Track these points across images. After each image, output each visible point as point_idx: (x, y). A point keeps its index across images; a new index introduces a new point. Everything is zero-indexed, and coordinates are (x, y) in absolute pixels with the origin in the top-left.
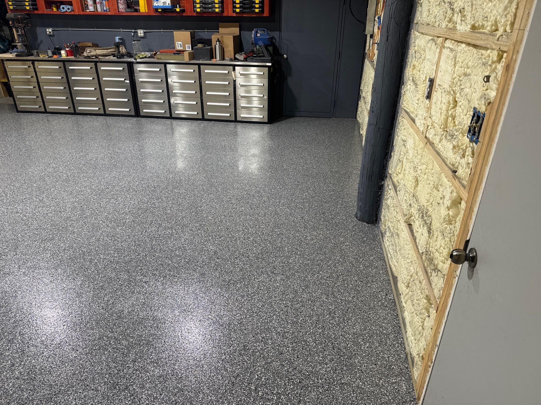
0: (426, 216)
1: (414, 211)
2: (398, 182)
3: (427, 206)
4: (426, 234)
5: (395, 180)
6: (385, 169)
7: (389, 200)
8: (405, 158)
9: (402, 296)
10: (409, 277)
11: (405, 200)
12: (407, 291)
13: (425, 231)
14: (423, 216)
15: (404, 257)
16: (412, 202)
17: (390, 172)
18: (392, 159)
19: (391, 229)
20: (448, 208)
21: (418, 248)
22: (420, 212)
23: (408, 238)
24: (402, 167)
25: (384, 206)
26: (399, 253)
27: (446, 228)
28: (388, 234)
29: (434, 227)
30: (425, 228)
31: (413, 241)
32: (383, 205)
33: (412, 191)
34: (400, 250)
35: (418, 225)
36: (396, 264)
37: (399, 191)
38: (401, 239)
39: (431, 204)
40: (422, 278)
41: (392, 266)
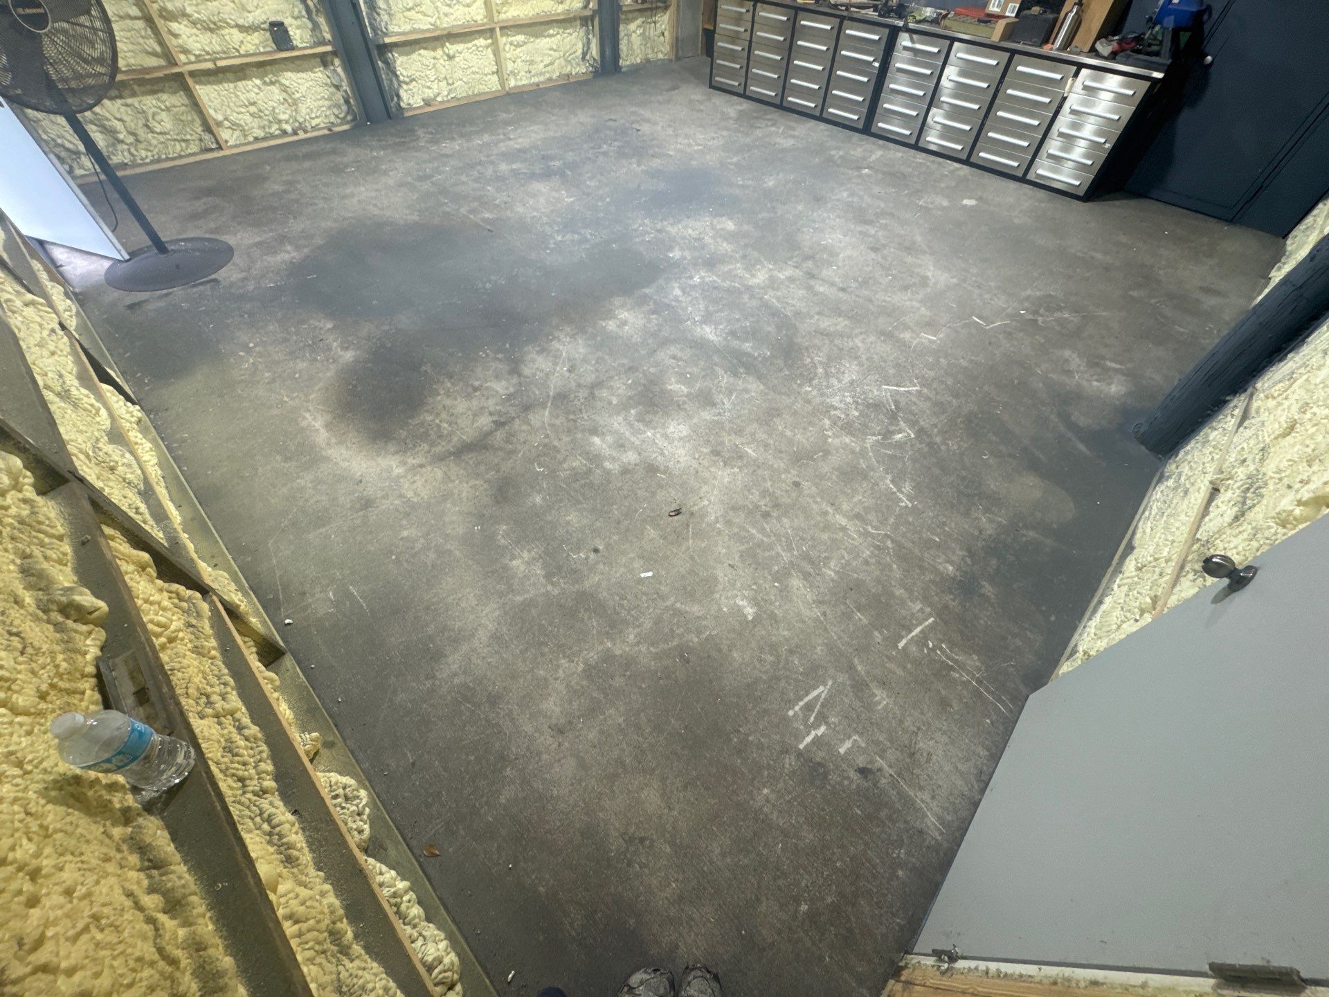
0: (1254, 493)
1: (1241, 473)
2: (1257, 412)
3: (1271, 478)
4: (1228, 518)
5: (1255, 405)
6: (1254, 376)
7: (1216, 433)
8: (1305, 377)
9: (1121, 576)
10: (1151, 559)
11: (1243, 448)
12: (1134, 574)
13: (1231, 513)
14: (1248, 489)
15: (1166, 528)
16: (1250, 457)
17: (1259, 385)
18: (1282, 364)
19: (1183, 479)
20: (1300, 503)
21: (1198, 529)
22: (1250, 481)
23: (1196, 507)
24: (1286, 391)
25: (1200, 437)
26: (1165, 518)
27: (1269, 527)
28: (1170, 483)
29: (1250, 516)
30: (1236, 509)
31: (1200, 516)
32: (1198, 434)
33: (1268, 440)
34: (1169, 516)
35: (1226, 499)
36: (1148, 530)
37: (1246, 428)
38: (1186, 501)
39: (1280, 479)
40: (1169, 571)
41: (1140, 530)
